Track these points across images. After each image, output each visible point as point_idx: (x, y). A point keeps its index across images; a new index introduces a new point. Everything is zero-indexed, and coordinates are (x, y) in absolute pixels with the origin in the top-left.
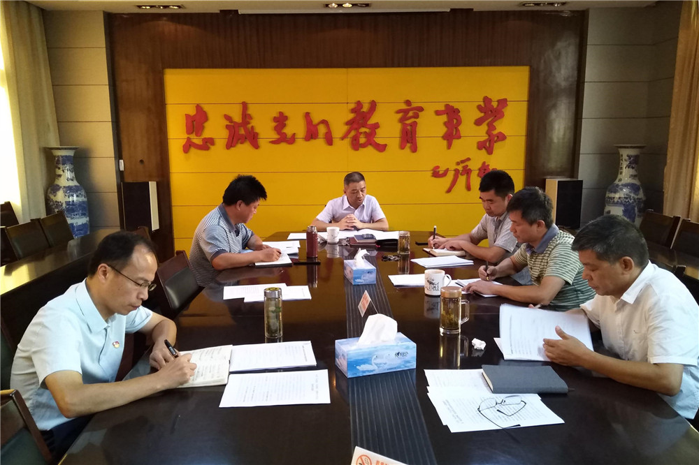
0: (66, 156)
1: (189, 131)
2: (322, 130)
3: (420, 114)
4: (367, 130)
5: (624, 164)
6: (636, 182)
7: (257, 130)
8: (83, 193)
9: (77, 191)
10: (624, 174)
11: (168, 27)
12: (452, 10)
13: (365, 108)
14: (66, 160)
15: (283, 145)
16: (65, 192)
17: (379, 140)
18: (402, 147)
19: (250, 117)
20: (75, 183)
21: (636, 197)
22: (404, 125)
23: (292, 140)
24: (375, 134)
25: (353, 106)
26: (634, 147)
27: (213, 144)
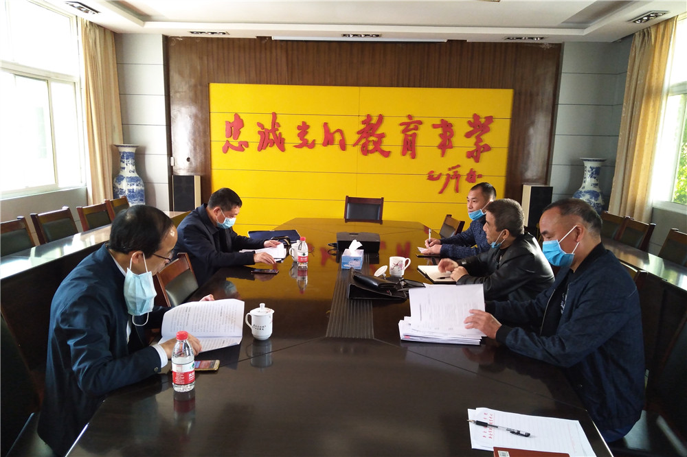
0: (129, 153)
1: (228, 136)
2: (337, 137)
3: (419, 126)
4: (375, 139)
5: (588, 175)
6: (597, 190)
7: (284, 136)
8: (142, 183)
9: (137, 181)
10: (587, 183)
12: (448, 40)
13: (374, 121)
14: (129, 155)
15: (305, 149)
16: (127, 182)
17: (384, 148)
18: (404, 154)
19: (279, 126)
20: (135, 175)
21: (596, 202)
22: (406, 136)
23: (312, 145)
24: (382, 142)
25: (364, 118)
26: (596, 161)
27: (247, 146)
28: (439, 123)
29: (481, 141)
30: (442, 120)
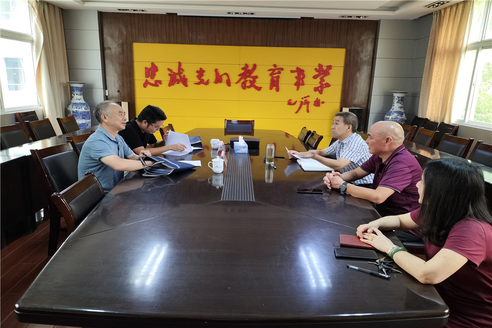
0: (77, 87)
1: (147, 76)
2: (225, 78)
3: (281, 71)
4: (251, 79)
5: (395, 101)
6: (402, 110)
7: (186, 77)
8: (84, 107)
9: (79, 106)
10: (395, 106)
12: (302, 17)
13: (250, 68)
14: (76, 89)
15: (202, 85)
17: (257, 84)
18: (271, 88)
19: (183, 70)
21: (401, 118)
22: (273, 78)
23: (207, 83)
24: (255, 81)
25: (243, 66)
26: (402, 93)
27: (161, 83)
28: (295, 69)
29: (324, 81)
30: (297, 68)
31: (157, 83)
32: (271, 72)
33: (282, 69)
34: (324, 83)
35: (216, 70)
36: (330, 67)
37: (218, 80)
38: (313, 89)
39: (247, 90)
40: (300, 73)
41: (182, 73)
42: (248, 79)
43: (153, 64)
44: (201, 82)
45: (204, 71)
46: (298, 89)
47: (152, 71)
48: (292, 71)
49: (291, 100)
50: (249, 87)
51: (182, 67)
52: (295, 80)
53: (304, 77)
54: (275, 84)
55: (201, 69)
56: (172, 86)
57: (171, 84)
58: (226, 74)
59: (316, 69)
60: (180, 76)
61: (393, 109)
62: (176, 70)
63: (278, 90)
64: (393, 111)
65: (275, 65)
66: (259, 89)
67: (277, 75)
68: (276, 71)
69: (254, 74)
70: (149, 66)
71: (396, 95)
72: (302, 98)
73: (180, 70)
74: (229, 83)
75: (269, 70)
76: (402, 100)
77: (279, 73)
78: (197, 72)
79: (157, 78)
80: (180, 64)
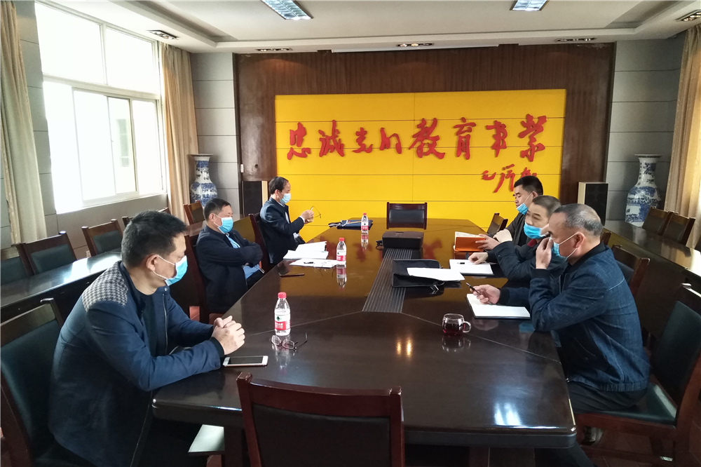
0: (204, 162)
1: (292, 143)
2: (394, 141)
3: (473, 128)
4: (430, 142)
5: (643, 171)
6: (653, 186)
7: (343, 142)
8: (215, 189)
9: (211, 187)
10: (642, 180)
11: (279, 64)
12: (500, 45)
13: (429, 124)
14: (204, 164)
15: (363, 154)
16: (202, 188)
17: (439, 150)
18: (458, 155)
19: (339, 132)
20: (209, 181)
21: (651, 198)
22: (460, 138)
23: (370, 150)
24: (436, 144)
25: (418, 122)
26: (651, 157)
27: (310, 153)
28: (492, 124)
29: (535, 140)
30: (496, 122)
31: (305, 153)
32: (457, 129)
33: (474, 125)
34: (535, 144)
35: (382, 130)
36: (543, 119)
37: (385, 145)
38: (519, 154)
39: (425, 158)
40: (500, 130)
41: (337, 137)
42: (426, 141)
43: (300, 125)
44: (363, 148)
45: (366, 132)
46: (497, 155)
47: (298, 135)
48: (488, 128)
49: (487, 172)
50: (427, 154)
51: (337, 128)
52: (492, 141)
53: (505, 135)
54: (463, 148)
55: (362, 129)
56: (324, 157)
57: (323, 153)
58: (396, 135)
59: (523, 123)
60: (334, 141)
61: (639, 184)
62: (329, 133)
63: (468, 157)
64: (639, 187)
65: (463, 119)
66: (441, 156)
67: (467, 133)
68: (465, 128)
69: (434, 134)
70: (295, 128)
71: (644, 161)
72: (504, 169)
73: (335, 132)
74: (399, 149)
75: (455, 127)
76: (652, 169)
77: (470, 130)
78: (357, 133)
79: (305, 145)
80: (334, 123)
